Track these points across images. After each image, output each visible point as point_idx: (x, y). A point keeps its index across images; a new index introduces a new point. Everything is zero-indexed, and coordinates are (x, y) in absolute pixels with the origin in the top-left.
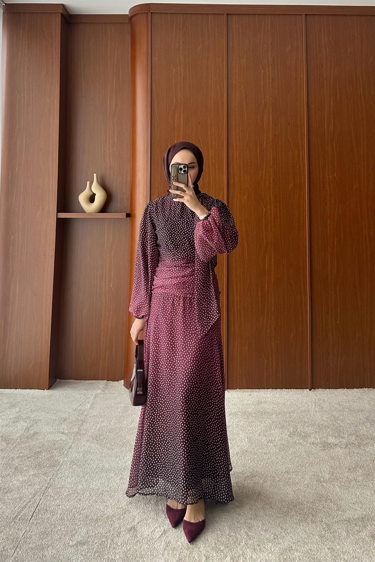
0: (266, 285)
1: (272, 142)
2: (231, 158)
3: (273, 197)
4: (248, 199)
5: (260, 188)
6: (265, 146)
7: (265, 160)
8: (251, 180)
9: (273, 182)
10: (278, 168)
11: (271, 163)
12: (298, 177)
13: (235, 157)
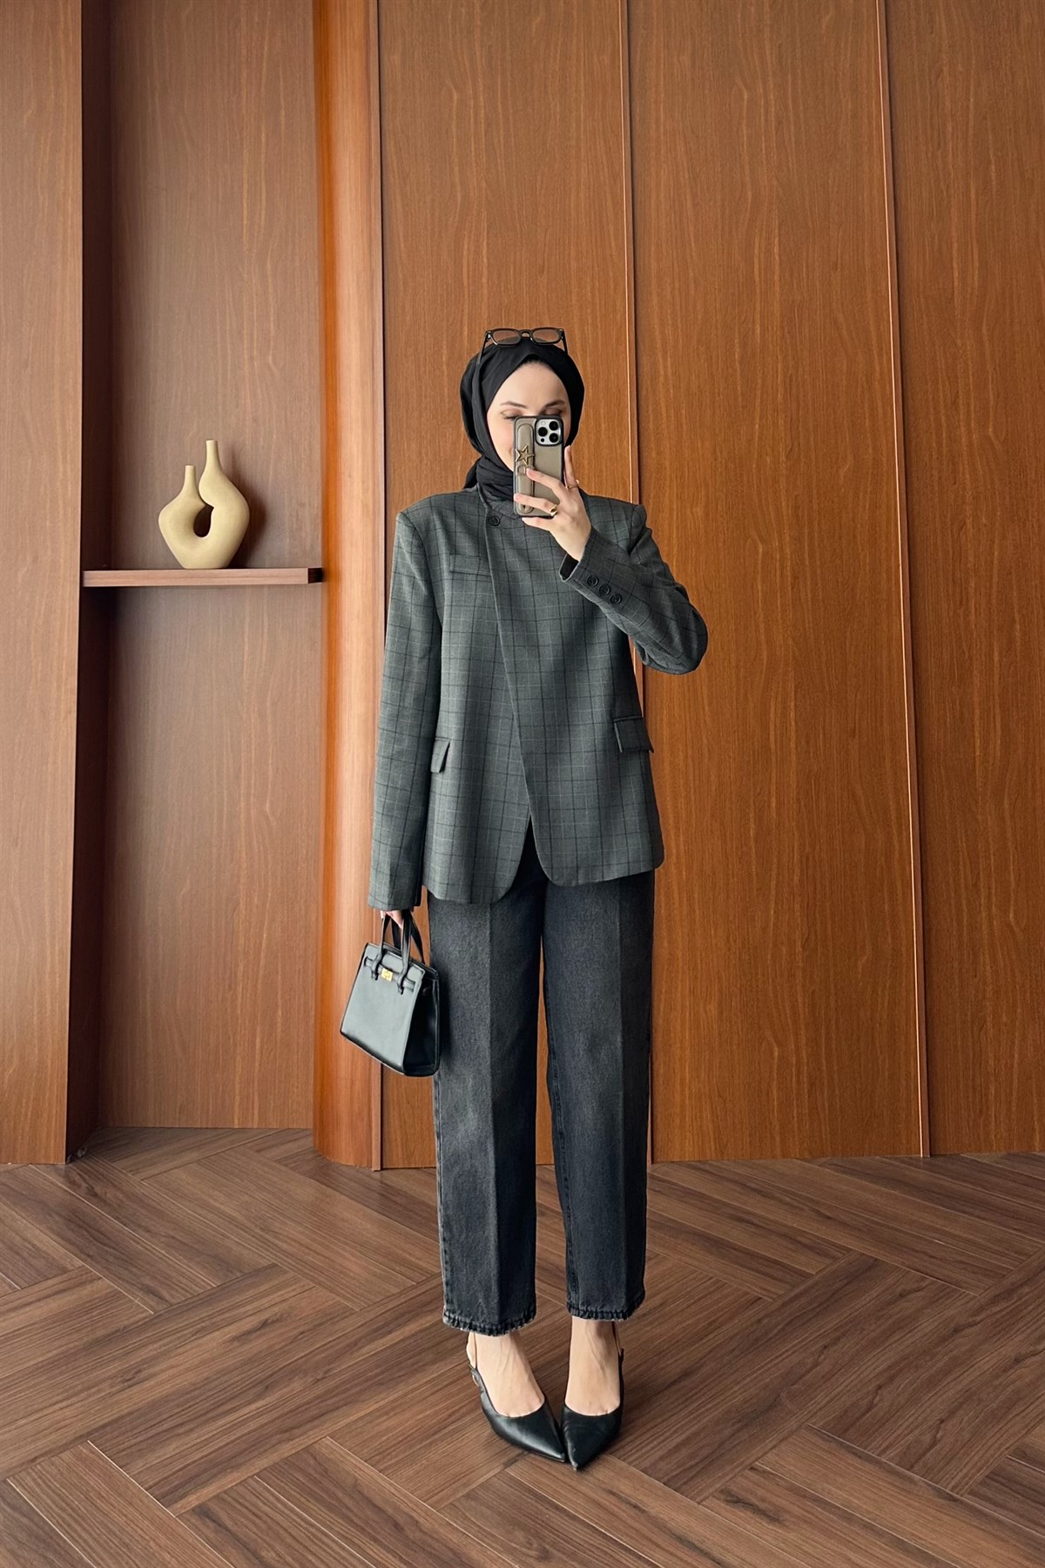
0: (774, 800)
1: (782, 328)
2: (649, 383)
3: (788, 506)
4: (707, 514)
5: (745, 478)
6: (759, 340)
7: (759, 386)
8: (714, 452)
9: (787, 457)
10: (801, 413)
11: (780, 397)
12: (869, 442)
13: (662, 379)
